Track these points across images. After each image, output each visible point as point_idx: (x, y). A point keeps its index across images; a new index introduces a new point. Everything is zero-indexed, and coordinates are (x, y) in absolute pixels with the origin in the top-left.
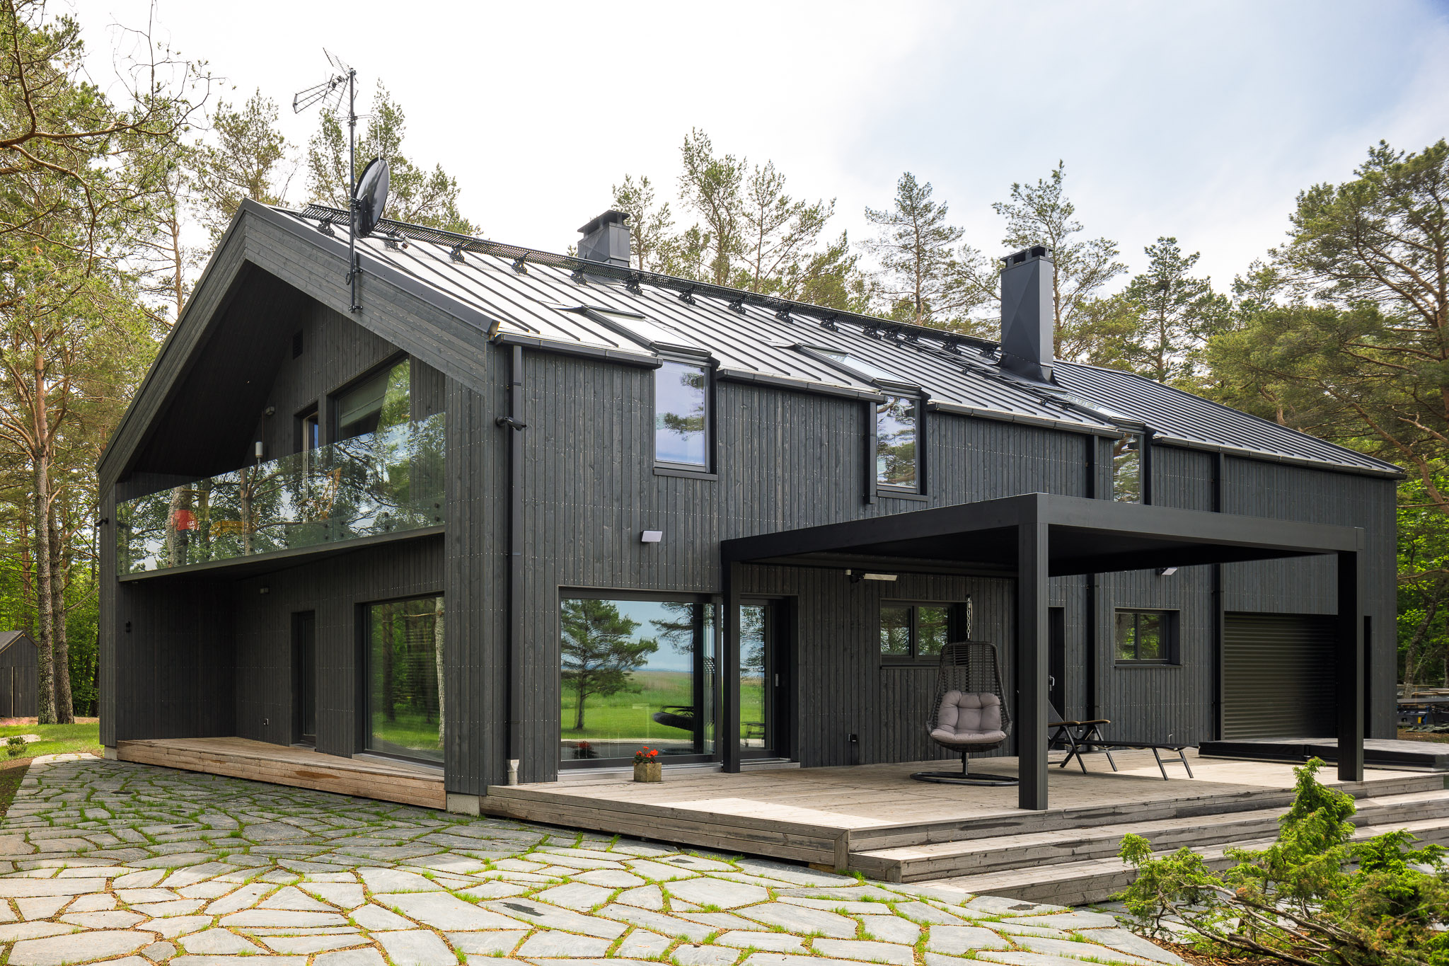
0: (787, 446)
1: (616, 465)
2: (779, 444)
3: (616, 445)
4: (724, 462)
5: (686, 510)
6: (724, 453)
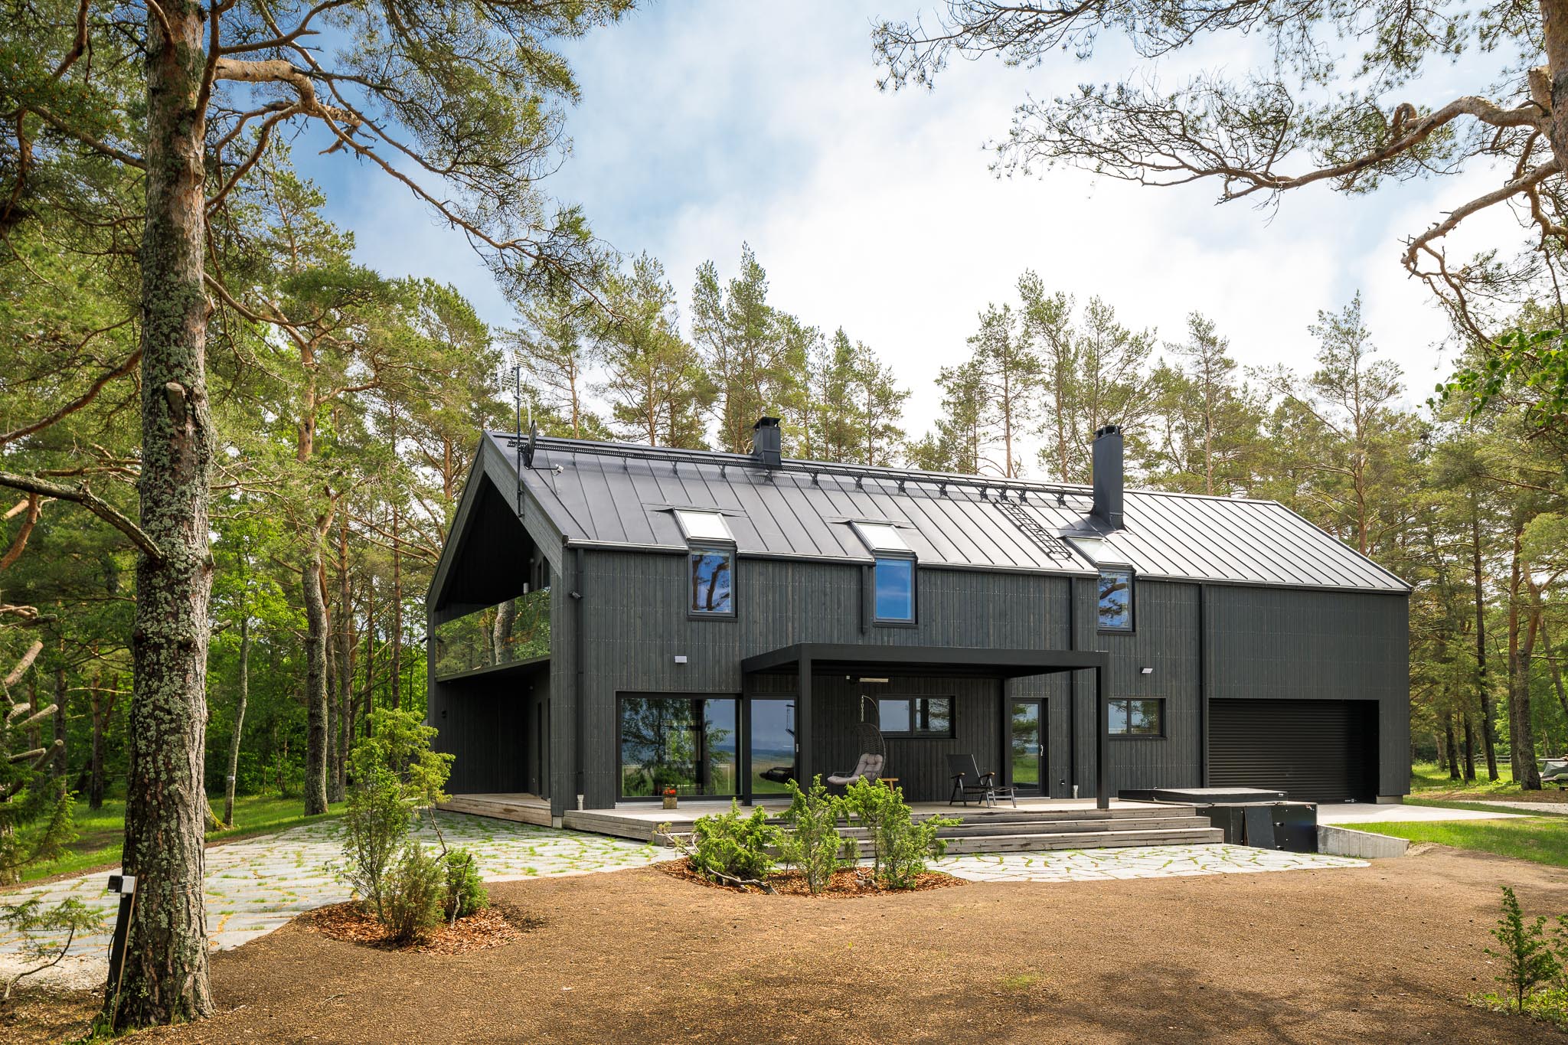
0: (796, 597)
1: (659, 615)
2: (790, 597)
3: (659, 605)
4: (744, 610)
5: (714, 641)
6: (744, 604)
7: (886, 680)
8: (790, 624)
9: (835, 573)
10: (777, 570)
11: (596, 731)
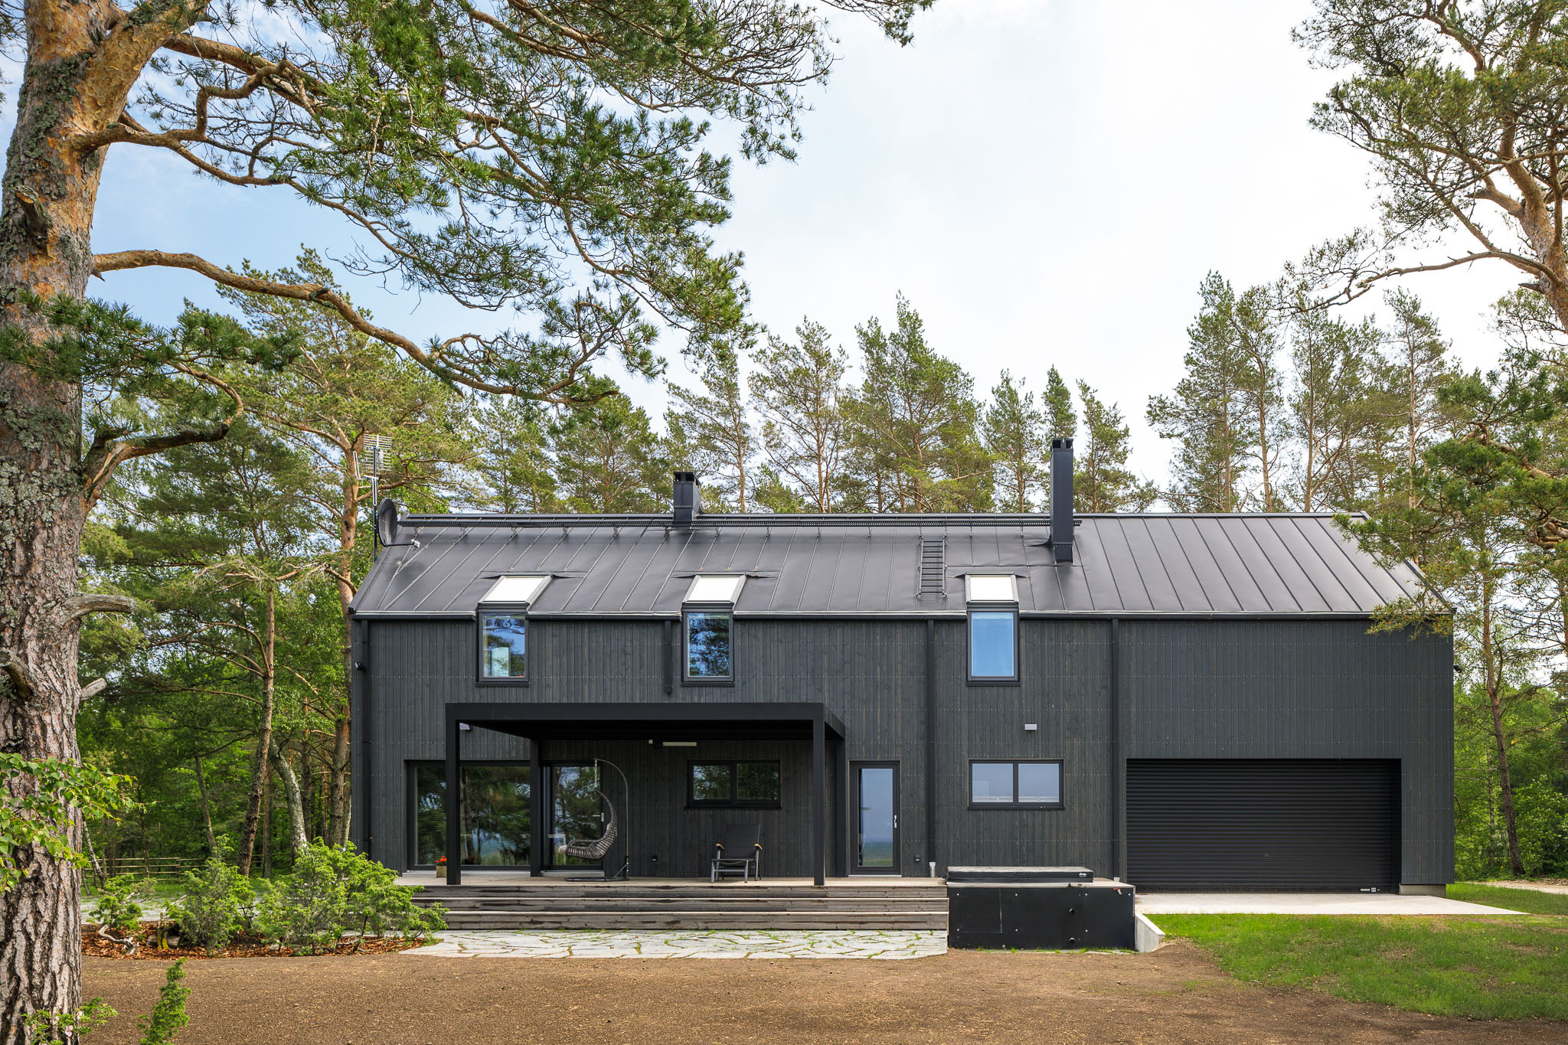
0: (593, 658)
1: (447, 682)
2: (586, 658)
3: (447, 672)
4: (535, 673)
6: (536, 667)
7: (694, 744)
8: (586, 687)
9: (636, 631)
10: (572, 631)
11: (384, 799)
